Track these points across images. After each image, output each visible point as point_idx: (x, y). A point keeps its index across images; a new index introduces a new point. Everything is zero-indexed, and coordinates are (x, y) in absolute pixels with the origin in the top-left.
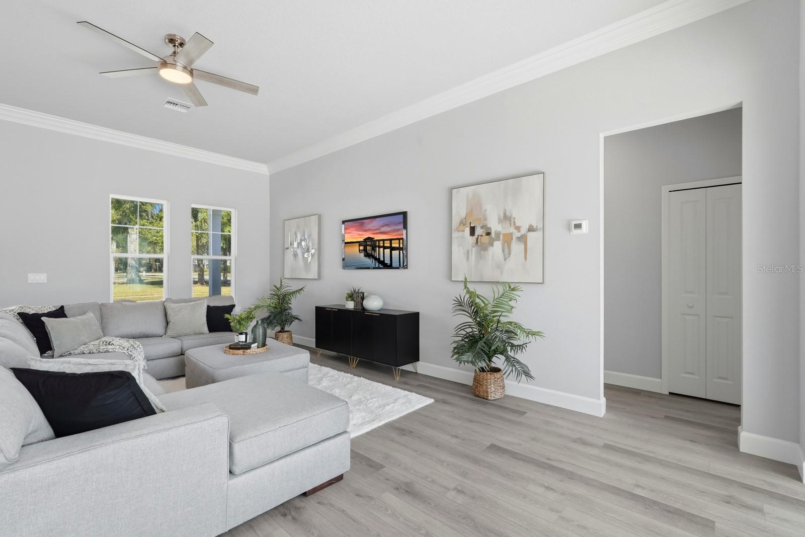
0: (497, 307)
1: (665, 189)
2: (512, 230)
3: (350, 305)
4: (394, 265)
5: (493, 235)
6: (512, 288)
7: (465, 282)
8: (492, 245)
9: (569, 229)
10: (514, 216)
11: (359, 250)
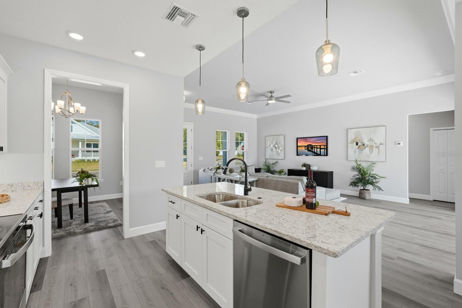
0: (368, 169)
1: (431, 129)
2: (373, 144)
3: (304, 169)
4: (321, 154)
5: (365, 145)
6: (374, 163)
7: (356, 161)
8: (365, 149)
9: (396, 145)
10: (374, 139)
11: (305, 149)
